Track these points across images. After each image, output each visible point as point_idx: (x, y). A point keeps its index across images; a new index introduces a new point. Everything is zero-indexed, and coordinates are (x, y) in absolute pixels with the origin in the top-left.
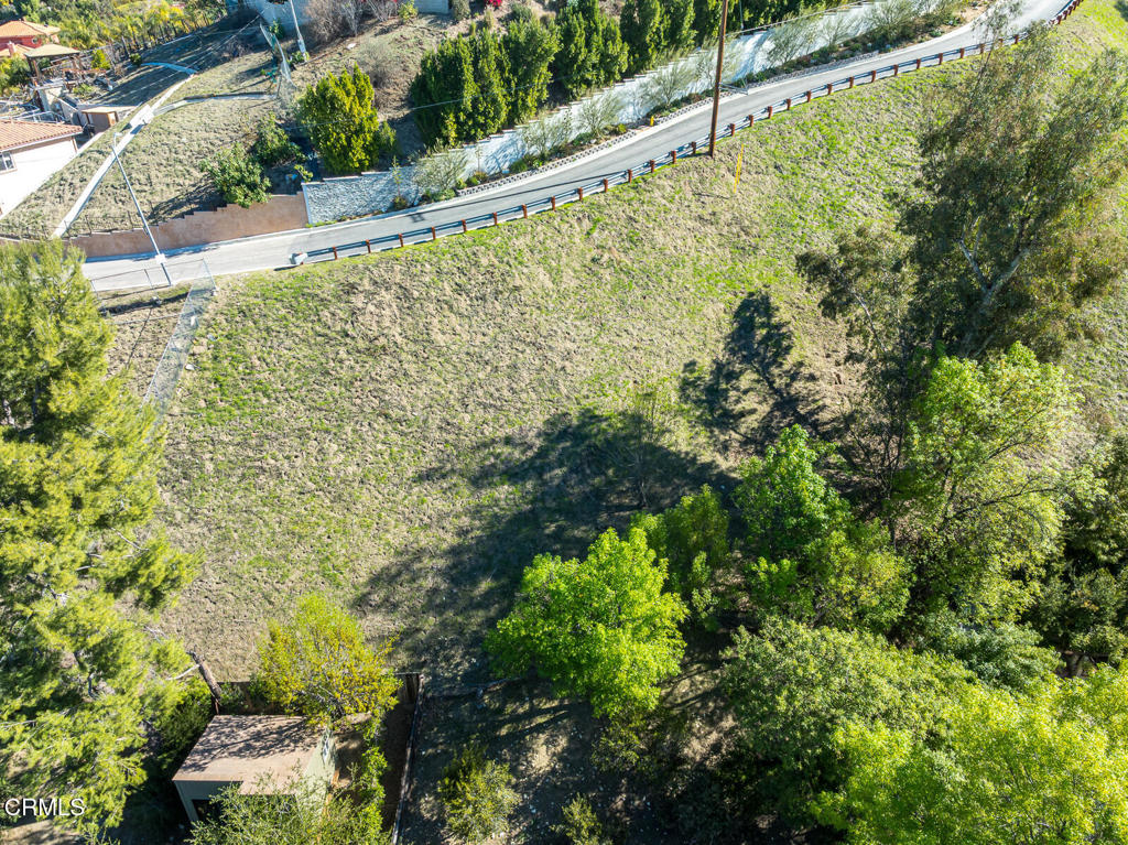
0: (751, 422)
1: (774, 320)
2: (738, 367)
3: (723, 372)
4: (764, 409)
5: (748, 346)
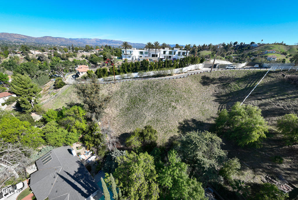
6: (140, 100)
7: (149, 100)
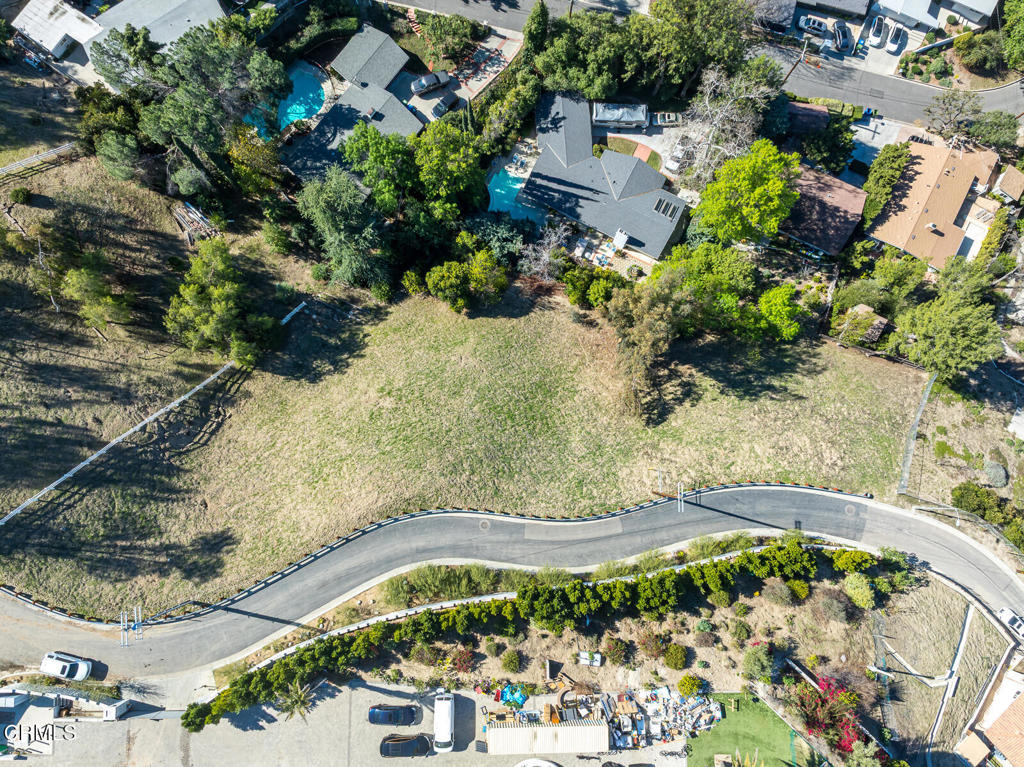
0: (674, 382)
1: (647, 416)
2: (672, 402)
3: (680, 401)
4: (668, 385)
5: (664, 408)
6: (512, 418)
7: (475, 409)
